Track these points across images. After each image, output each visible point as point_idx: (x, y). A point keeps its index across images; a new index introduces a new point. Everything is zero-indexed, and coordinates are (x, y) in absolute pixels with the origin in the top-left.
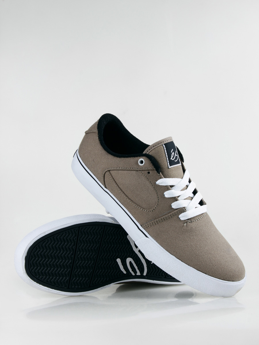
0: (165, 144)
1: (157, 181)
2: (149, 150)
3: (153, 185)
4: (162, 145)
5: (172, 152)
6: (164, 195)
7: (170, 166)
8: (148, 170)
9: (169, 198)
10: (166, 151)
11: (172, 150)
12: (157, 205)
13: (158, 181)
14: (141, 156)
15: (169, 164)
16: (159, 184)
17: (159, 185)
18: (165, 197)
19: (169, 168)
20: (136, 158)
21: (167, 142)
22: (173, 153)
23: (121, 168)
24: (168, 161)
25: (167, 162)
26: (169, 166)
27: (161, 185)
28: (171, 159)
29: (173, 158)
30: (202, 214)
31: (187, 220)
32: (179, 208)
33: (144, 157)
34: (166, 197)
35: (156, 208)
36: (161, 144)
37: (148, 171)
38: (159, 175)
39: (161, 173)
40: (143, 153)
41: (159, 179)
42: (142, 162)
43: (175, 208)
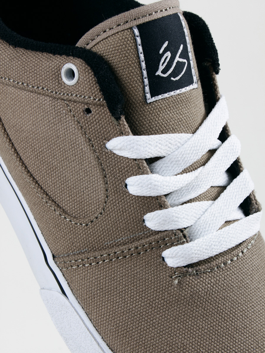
0: (139, 27)
1: (109, 141)
2: (92, 40)
3: (95, 151)
4: (131, 28)
5: (165, 51)
6: (126, 185)
7: (152, 96)
8: (87, 104)
9: (138, 196)
10: (140, 48)
11: (166, 45)
12: (100, 210)
13: (111, 141)
14: (70, 55)
15: (147, 89)
16: (114, 152)
17: (114, 154)
18: (128, 192)
19: (149, 101)
20: (57, 59)
21: (147, 19)
22: (168, 54)
23: (12, 81)
24: (146, 81)
25: (143, 82)
26: (148, 96)
27: (120, 155)
28: (159, 73)
29: (164, 72)
30: (240, 244)
31: (185, 267)
32: (166, 231)
33: (78, 61)
34: (131, 192)
35: (97, 218)
36: (127, 26)
37: (86, 107)
38: (116, 122)
39: (123, 118)
40: (77, 45)
41: (115, 136)
42: (71, 74)
43: (153, 229)
